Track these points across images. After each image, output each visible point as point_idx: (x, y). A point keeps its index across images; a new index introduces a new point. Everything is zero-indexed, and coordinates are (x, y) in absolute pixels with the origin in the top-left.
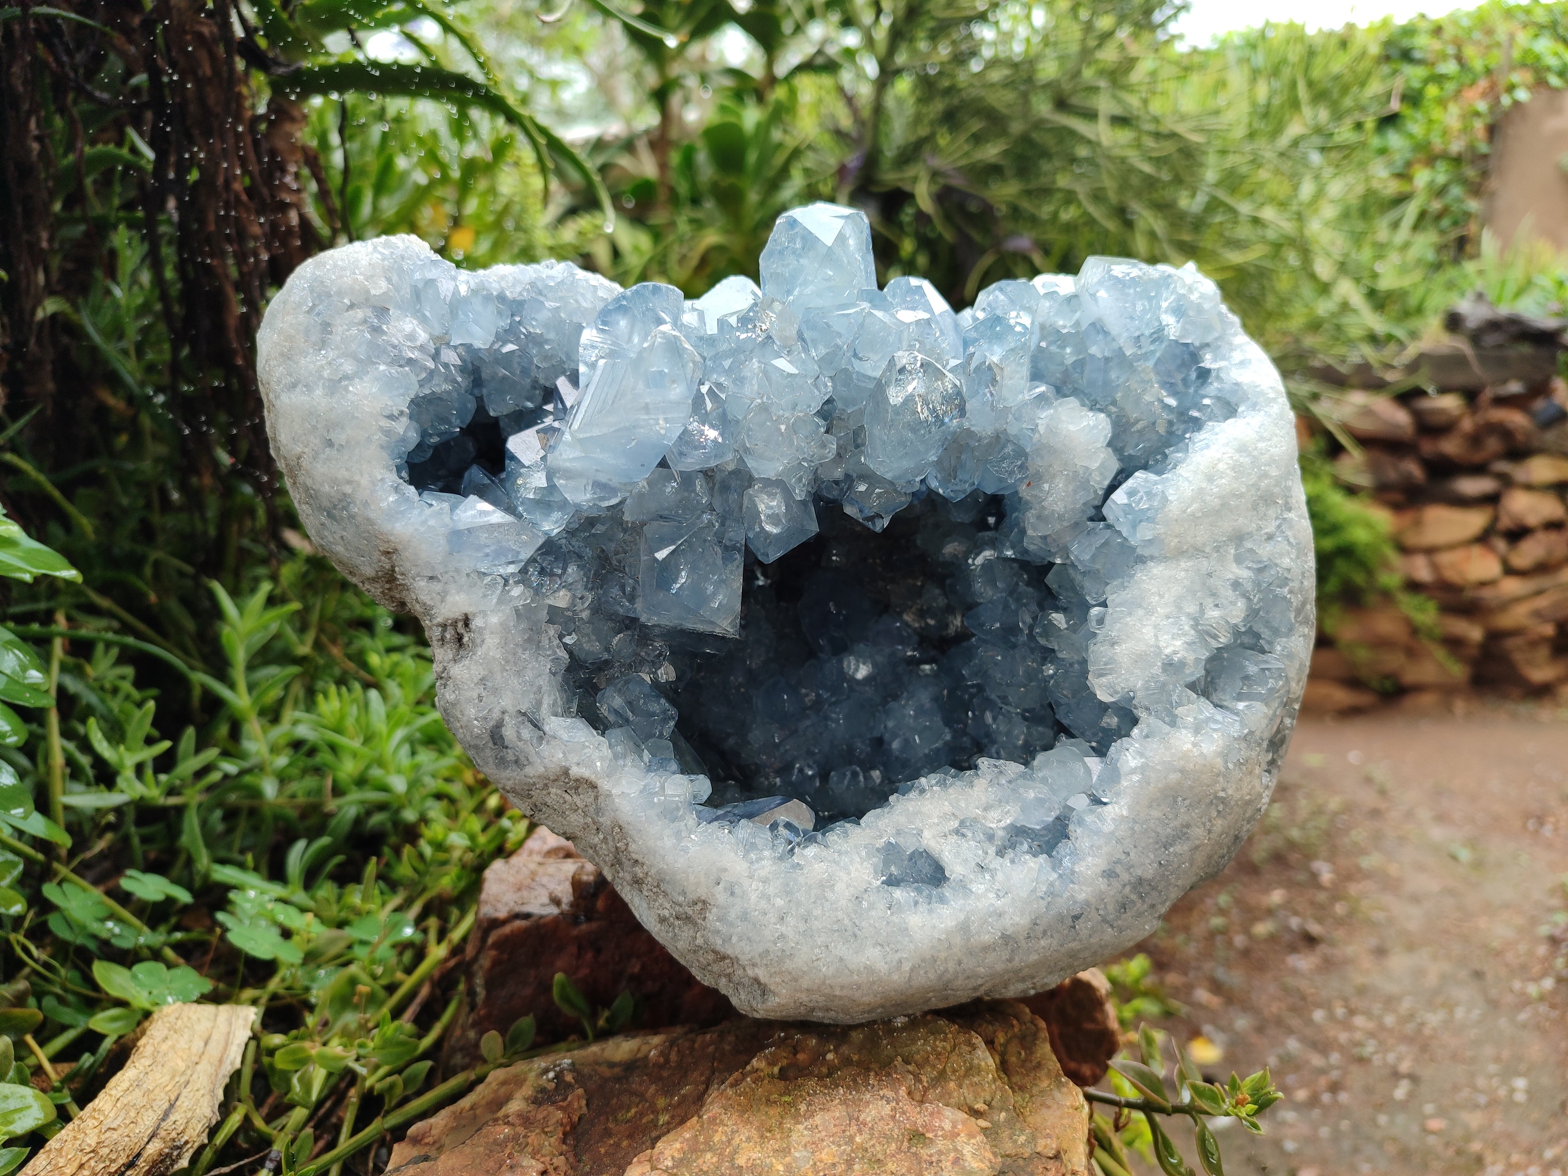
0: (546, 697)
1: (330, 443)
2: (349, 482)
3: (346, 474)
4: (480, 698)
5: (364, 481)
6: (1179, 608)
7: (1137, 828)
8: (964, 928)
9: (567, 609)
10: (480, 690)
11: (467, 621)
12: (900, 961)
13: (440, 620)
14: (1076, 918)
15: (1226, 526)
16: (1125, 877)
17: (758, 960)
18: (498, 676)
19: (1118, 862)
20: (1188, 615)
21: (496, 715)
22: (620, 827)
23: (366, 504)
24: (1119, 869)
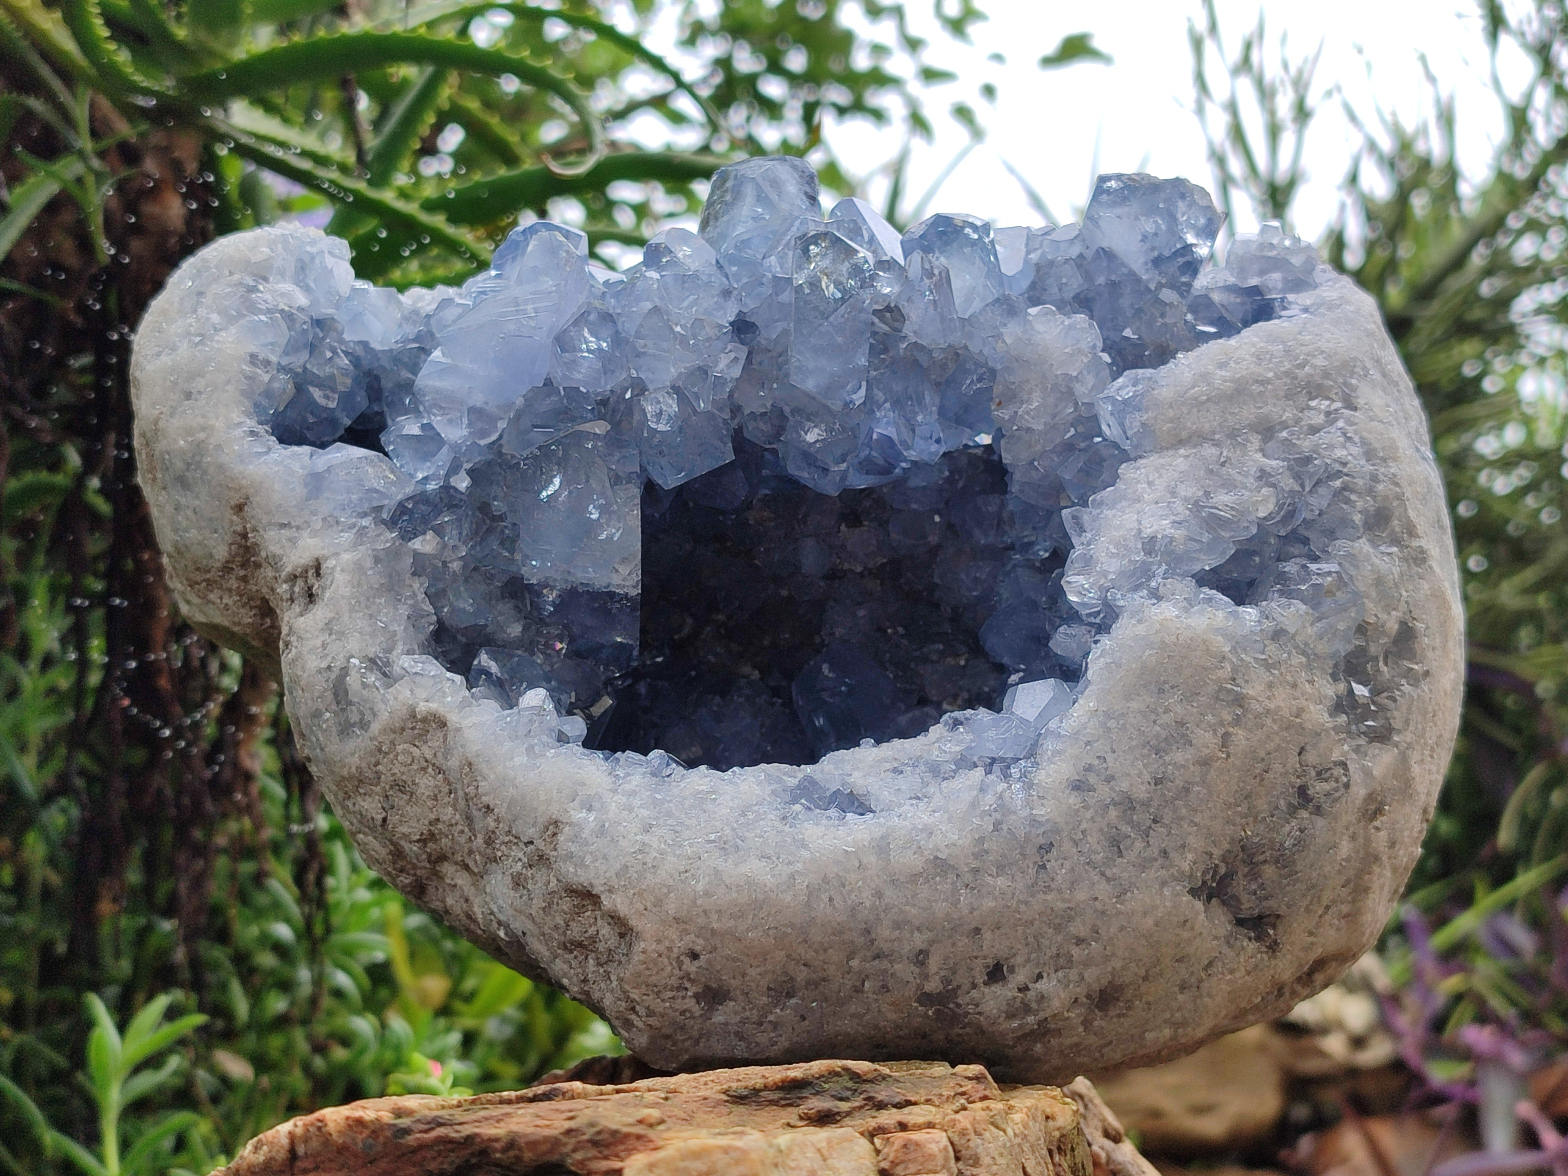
0: (400, 643)
1: (188, 395)
2: (203, 429)
3: (200, 420)
4: (324, 646)
5: (219, 424)
6: (1173, 494)
7: (1112, 724)
8: (882, 847)
9: (434, 556)
10: (325, 637)
11: (318, 568)
12: (792, 877)
13: (289, 569)
14: (1046, 848)
15: (1248, 413)
16: (1104, 792)
17: (614, 882)
18: (346, 618)
19: (1089, 768)
20: (1186, 499)
21: (339, 664)
22: (470, 765)
23: (219, 447)
24: (1092, 779)
